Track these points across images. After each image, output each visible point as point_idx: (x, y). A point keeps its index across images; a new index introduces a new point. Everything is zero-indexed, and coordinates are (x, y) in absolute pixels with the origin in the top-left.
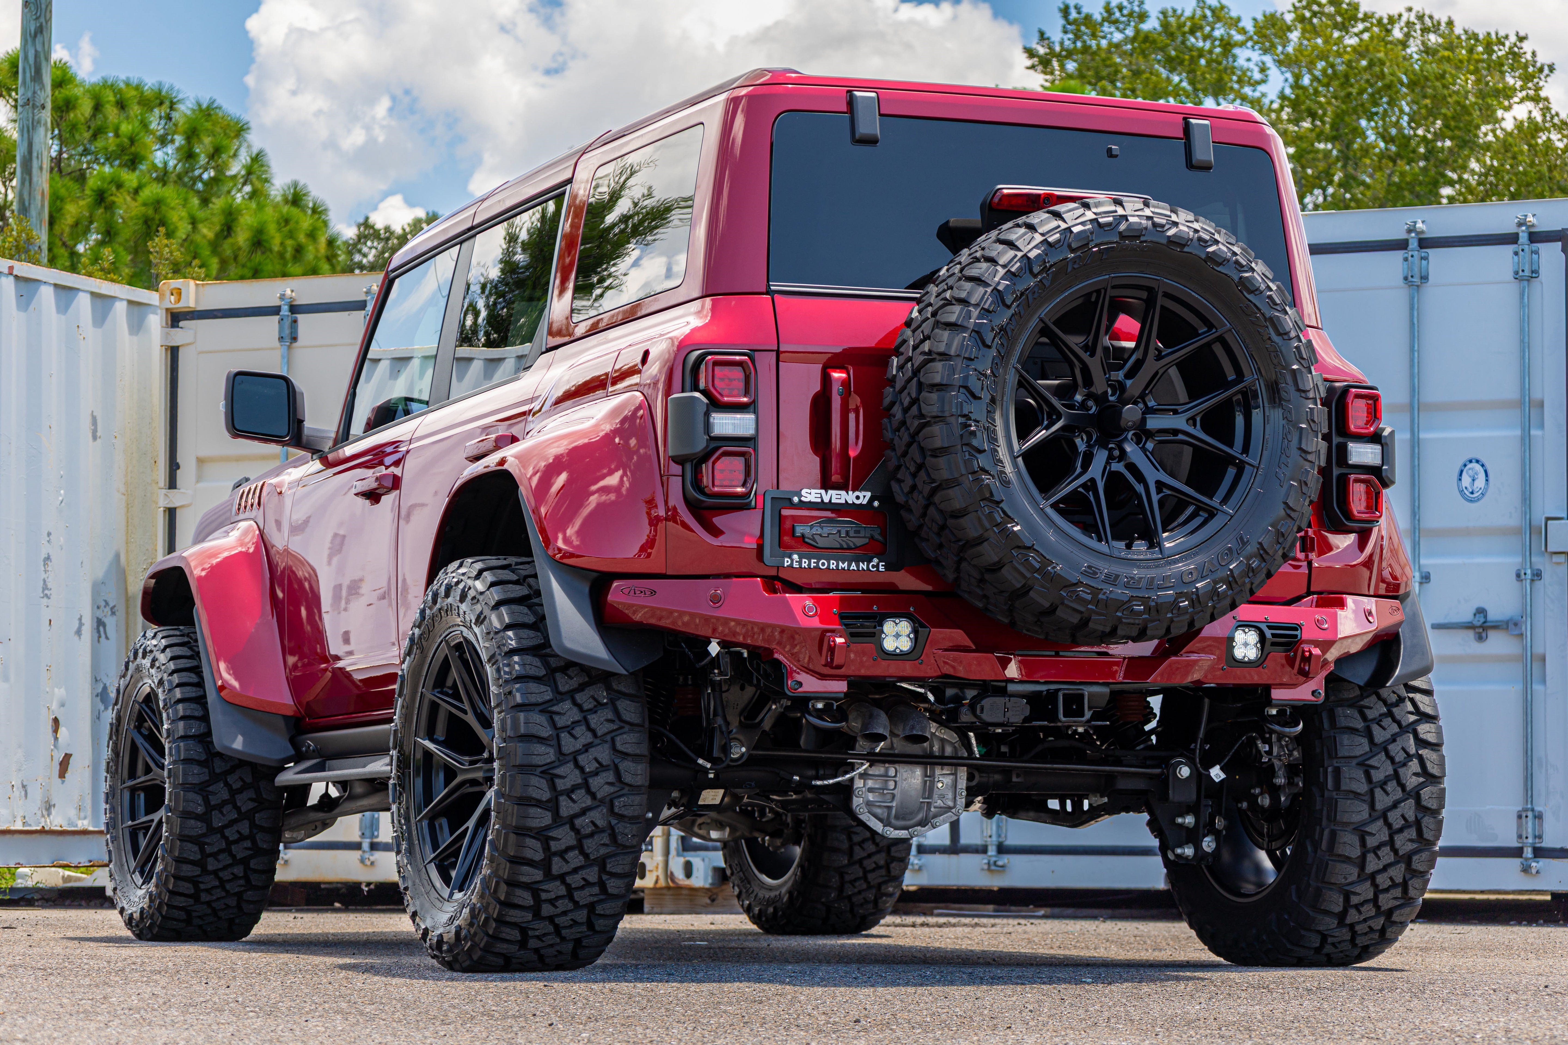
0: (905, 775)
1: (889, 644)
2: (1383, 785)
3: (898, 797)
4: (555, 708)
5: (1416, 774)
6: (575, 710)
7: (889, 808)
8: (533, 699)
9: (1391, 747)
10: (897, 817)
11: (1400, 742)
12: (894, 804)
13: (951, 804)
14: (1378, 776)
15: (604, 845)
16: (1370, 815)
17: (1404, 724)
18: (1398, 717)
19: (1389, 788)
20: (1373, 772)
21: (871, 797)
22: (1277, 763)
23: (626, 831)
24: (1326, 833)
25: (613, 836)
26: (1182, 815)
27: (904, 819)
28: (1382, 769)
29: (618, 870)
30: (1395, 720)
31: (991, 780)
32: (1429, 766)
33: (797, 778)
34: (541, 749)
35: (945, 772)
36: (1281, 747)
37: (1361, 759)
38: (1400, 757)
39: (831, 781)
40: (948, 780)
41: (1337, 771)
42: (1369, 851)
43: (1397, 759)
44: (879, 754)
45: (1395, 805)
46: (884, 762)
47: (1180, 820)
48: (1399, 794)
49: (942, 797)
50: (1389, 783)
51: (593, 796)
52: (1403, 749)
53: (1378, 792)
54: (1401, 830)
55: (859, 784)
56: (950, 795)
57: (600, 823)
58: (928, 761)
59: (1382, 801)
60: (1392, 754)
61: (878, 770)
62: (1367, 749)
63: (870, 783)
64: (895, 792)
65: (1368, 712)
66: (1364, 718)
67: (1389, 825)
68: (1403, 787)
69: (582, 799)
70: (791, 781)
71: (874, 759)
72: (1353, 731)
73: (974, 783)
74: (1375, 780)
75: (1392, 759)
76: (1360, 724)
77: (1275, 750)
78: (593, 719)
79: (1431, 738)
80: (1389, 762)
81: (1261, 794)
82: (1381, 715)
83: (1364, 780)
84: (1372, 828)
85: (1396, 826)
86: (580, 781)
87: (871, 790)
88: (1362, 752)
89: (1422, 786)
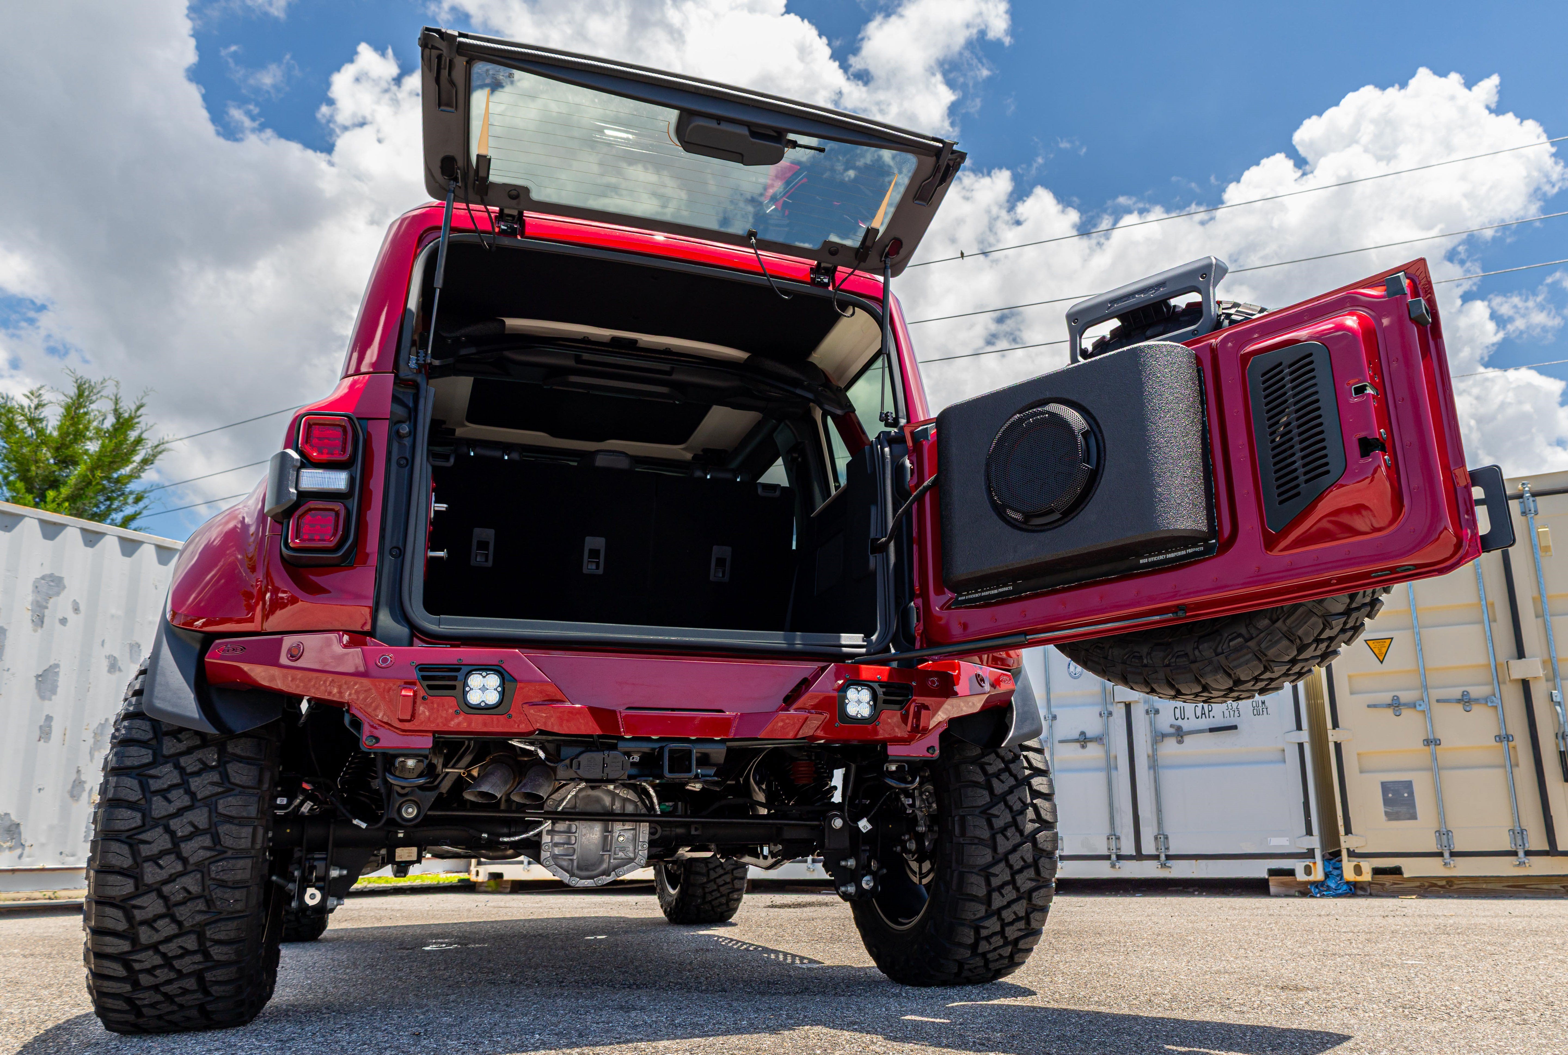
0: (584, 831)
1: (474, 698)
2: (1003, 831)
3: (578, 851)
4: (152, 772)
5: (1032, 821)
6: (176, 773)
7: (572, 860)
8: (128, 763)
9: (1008, 798)
10: (579, 868)
11: (1017, 793)
12: (575, 857)
13: (632, 855)
14: (998, 823)
15: (200, 912)
16: (993, 857)
17: (1020, 777)
18: (1014, 772)
19: (1009, 834)
20: (994, 820)
21: (557, 851)
22: (918, 813)
23: (226, 896)
24: (956, 874)
25: (209, 902)
26: (845, 859)
27: (587, 870)
28: (1003, 817)
29: (222, 936)
30: (1012, 774)
31: (673, 833)
32: (1043, 813)
33: (485, 835)
34: (126, 813)
35: (626, 827)
36: (922, 800)
37: (982, 809)
38: (1017, 806)
39: (517, 838)
40: (629, 835)
41: (963, 819)
42: (994, 890)
43: (1015, 808)
44: (562, 813)
45: (1015, 849)
46: (565, 820)
47: (843, 863)
48: (1018, 839)
49: (623, 849)
50: (1009, 830)
51: (185, 861)
52: (1020, 799)
53: (1000, 838)
54: (1021, 871)
55: (546, 839)
56: (631, 848)
57: (195, 889)
58: (607, 817)
59: (1003, 845)
60: (1011, 803)
61: (561, 826)
62: (988, 799)
63: (557, 839)
64: (575, 846)
65: (988, 768)
66: (985, 772)
67: (1011, 867)
68: (1021, 832)
69: (172, 865)
70: (481, 838)
71: (556, 816)
72: (976, 784)
73: (657, 836)
74: (996, 826)
75: (1010, 808)
76: (981, 779)
77: (918, 803)
78: (195, 783)
79: (1044, 789)
80: (1007, 811)
81: (910, 840)
82: (999, 770)
83: (986, 827)
84: (995, 870)
85: (1017, 867)
86: (169, 845)
87: (556, 845)
88: (983, 803)
89: (1038, 831)
